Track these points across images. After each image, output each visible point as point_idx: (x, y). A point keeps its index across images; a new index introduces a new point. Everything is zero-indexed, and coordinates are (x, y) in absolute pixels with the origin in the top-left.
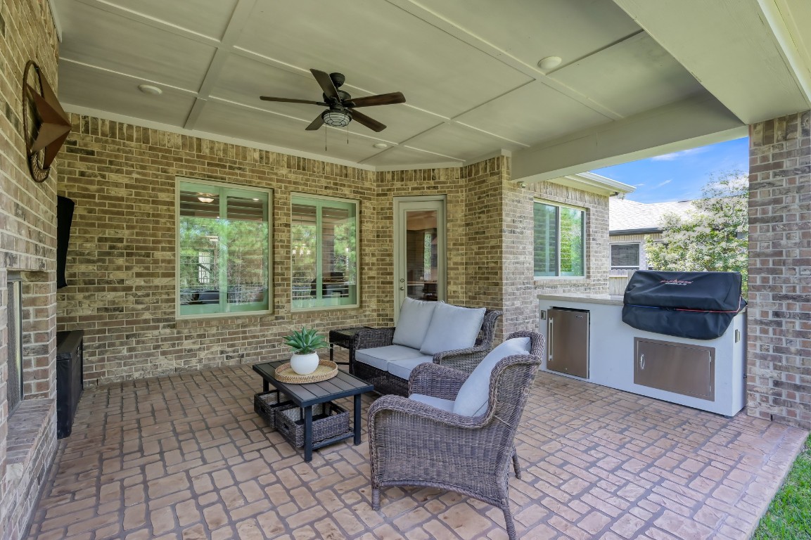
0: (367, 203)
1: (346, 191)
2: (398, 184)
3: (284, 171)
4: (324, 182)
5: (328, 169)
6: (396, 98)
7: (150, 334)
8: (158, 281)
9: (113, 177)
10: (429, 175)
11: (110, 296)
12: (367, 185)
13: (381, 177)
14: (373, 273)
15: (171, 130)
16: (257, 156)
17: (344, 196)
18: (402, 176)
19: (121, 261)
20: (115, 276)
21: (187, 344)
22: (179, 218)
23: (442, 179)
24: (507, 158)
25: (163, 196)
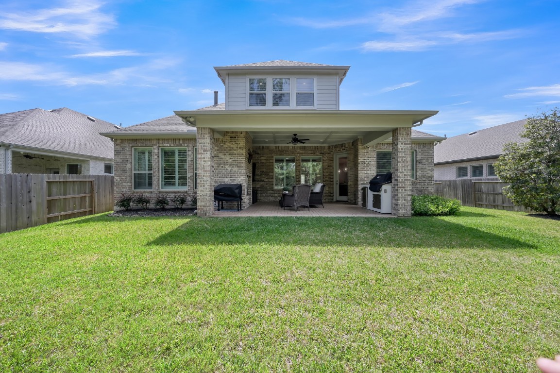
0: (325, 156)
1: (318, 153)
2: (334, 149)
3: (299, 150)
4: (310, 152)
5: (312, 148)
6: (308, 140)
7: (269, 192)
8: (270, 180)
9: (262, 158)
10: (342, 145)
11: (262, 183)
12: (325, 151)
13: (329, 147)
14: (327, 179)
15: (273, 145)
16: (291, 148)
17: (317, 155)
18: (335, 146)
19: (263, 176)
20: (263, 179)
21: (276, 195)
22: (275, 163)
23: (347, 146)
24: (361, 139)
25: (271, 161)
